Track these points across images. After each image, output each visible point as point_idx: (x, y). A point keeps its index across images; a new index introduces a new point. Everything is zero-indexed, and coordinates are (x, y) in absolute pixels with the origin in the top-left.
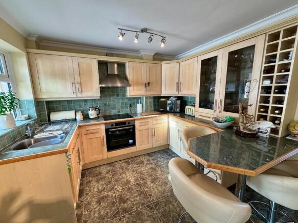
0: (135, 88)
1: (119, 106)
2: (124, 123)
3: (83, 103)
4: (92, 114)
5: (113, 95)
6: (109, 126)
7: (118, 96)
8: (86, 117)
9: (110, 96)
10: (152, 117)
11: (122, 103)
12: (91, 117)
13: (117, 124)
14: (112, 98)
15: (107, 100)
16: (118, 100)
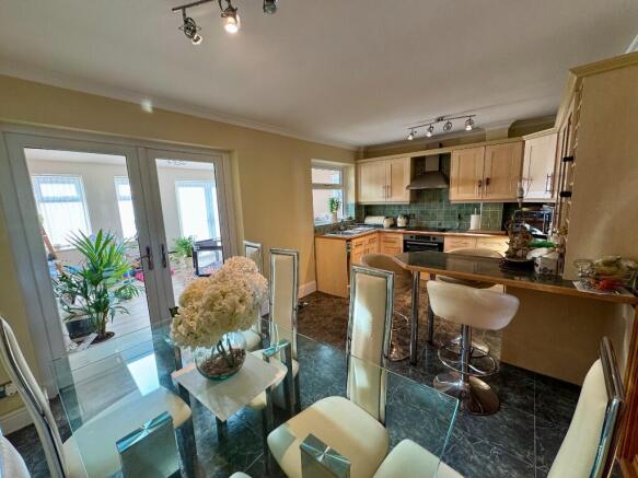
0: (461, 188)
1: (441, 216)
2: (428, 237)
3: (397, 209)
4: (401, 222)
5: (434, 199)
6: (408, 238)
7: (441, 201)
8: (394, 226)
9: (430, 200)
10: (476, 237)
11: (447, 212)
12: (399, 225)
13: (418, 237)
14: (432, 204)
15: (425, 206)
16: (441, 207)
